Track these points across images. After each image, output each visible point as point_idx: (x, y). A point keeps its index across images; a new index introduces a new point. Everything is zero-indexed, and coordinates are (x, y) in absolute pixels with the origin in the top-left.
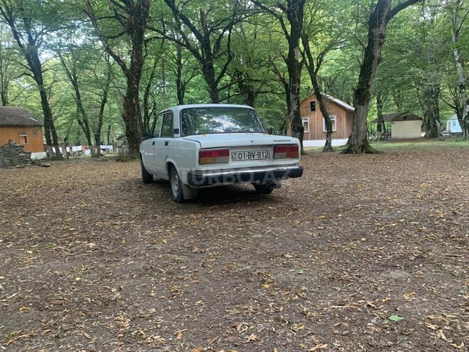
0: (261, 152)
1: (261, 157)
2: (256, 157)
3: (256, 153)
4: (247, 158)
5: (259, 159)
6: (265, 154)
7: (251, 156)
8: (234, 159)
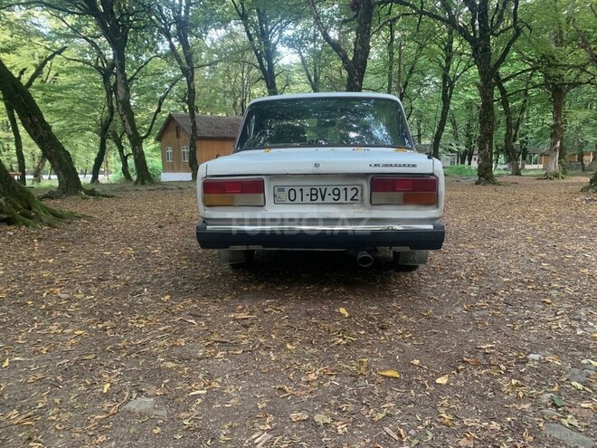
0: (342, 188)
1: (342, 200)
2: (328, 199)
3: (330, 190)
4: (307, 199)
5: (336, 202)
6: (351, 194)
7: (317, 196)
8: (277, 201)
